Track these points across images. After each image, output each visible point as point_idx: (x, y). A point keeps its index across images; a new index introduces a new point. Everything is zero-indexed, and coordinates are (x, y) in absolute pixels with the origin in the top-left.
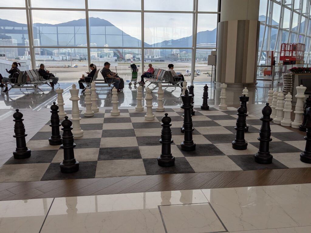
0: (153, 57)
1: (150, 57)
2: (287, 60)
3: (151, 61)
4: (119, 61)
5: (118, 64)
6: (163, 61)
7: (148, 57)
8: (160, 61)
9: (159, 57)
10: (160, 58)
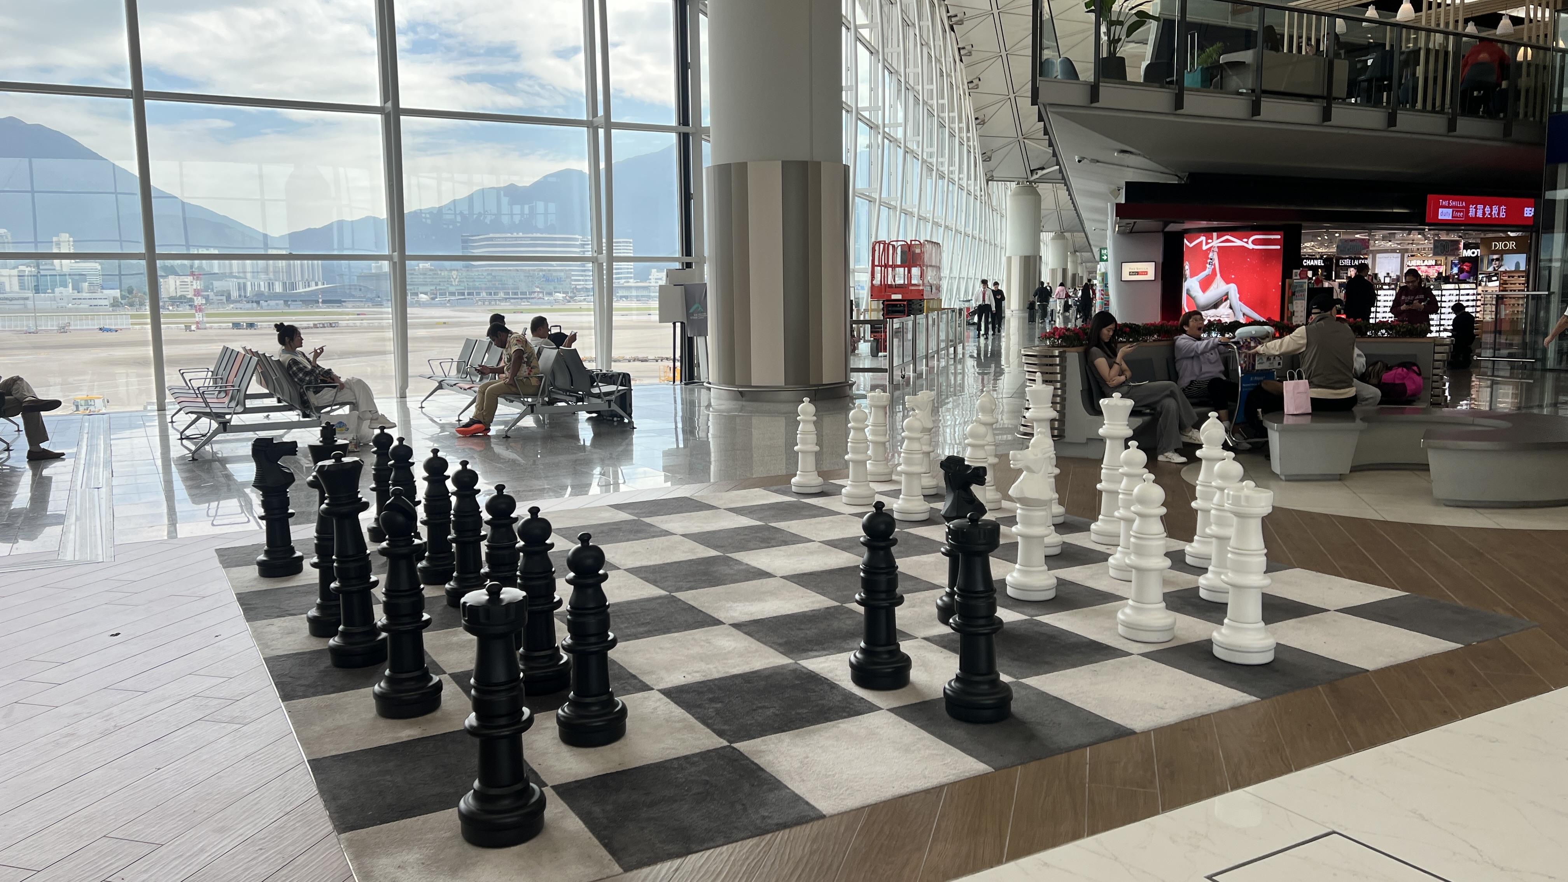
0: (293, 286)
1: (278, 288)
2: (894, 297)
3: (286, 302)
4: (131, 305)
5: (133, 317)
6: (340, 302)
7: (270, 285)
8: (324, 302)
9: (320, 286)
10: (322, 291)
